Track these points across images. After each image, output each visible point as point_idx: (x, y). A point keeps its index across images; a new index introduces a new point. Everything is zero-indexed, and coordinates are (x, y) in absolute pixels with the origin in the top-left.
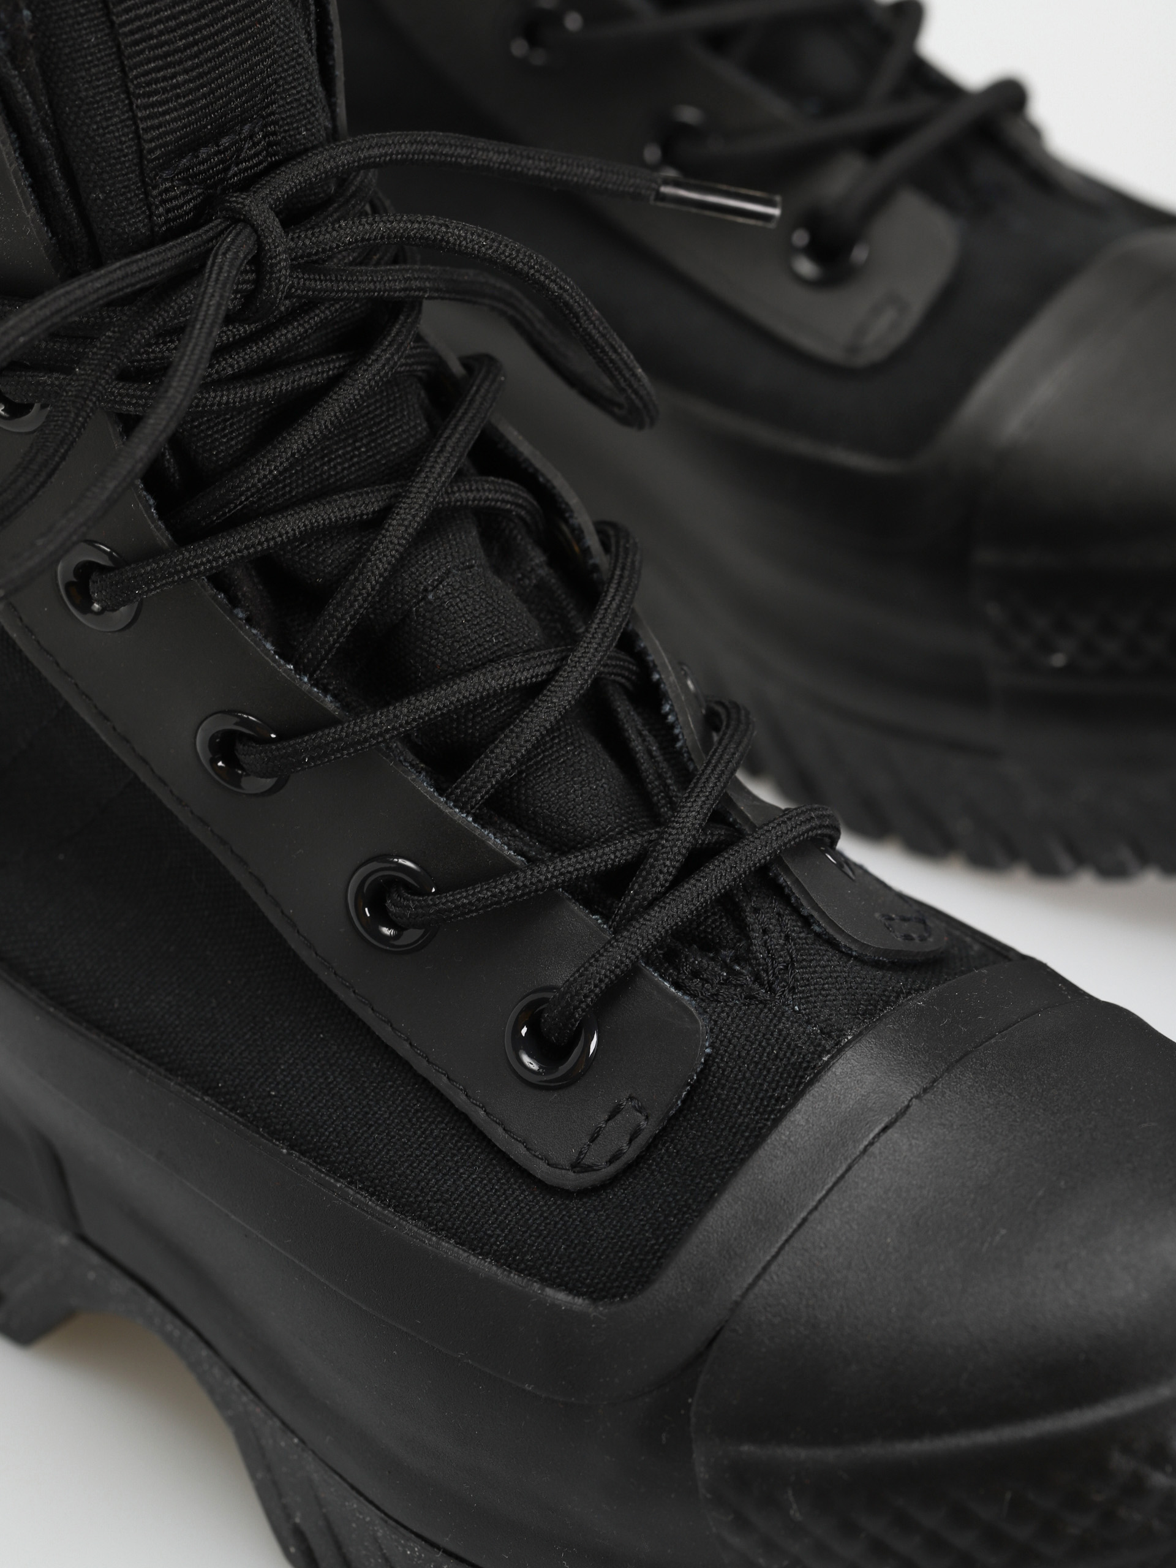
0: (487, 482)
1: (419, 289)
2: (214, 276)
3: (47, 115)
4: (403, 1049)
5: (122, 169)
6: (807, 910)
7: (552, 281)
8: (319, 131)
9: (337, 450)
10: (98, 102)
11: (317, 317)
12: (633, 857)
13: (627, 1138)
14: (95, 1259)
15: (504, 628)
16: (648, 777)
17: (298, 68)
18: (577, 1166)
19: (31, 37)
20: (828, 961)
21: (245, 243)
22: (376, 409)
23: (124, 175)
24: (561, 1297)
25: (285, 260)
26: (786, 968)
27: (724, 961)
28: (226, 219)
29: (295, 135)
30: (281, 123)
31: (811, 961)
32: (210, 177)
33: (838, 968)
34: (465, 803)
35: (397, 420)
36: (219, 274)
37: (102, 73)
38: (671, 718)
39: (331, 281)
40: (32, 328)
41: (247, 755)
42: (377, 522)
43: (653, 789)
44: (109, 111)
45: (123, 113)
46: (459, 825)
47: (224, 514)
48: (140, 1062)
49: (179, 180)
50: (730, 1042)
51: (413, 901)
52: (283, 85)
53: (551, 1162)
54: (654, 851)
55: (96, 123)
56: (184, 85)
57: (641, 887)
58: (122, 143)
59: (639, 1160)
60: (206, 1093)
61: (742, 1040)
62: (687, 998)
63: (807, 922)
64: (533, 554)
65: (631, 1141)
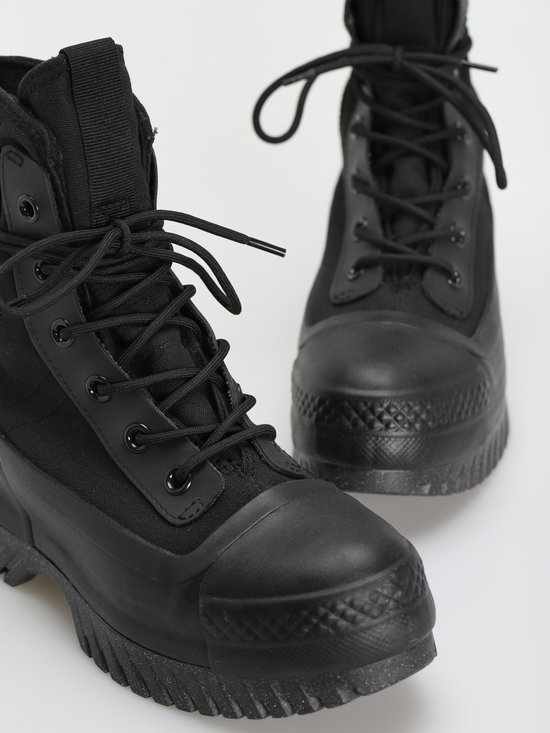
0: (184, 318)
1: (171, 258)
2: (106, 238)
3: (64, 188)
4: (135, 482)
5: (84, 206)
6: (261, 453)
7: (210, 258)
8: (146, 207)
9: (140, 302)
10: (79, 185)
11: (138, 261)
12: (211, 431)
13: (196, 511)
14: (37, 554)
15: (182, 360)
16: (220, 410)
17: (142, 187)
18: (180, 518)
19: (62, 163)
20: (265, 469)
21: (118, 232)
22: (153, 292)
23: (84, 208)
24: (168, 553)
25: (130, 240)
26: (252, 469)
27: (234, 465)
28: (114, 226)
29: (139, 206)
30: (135, 202)
31: (260, 468)
32: (111, 214)
33: (268, 471)
34: (163, 409)
35: (159, 296)
36: (108, 238)
37: (82, 176)
38: (230, 395)
39: (143, 250)
40: (49, 243)
41: (100, 388)
42: (147, 324)
43: (221, 414)
44: (83, 188)
45: (87, 190)
46: (160, 415)
47: (103, 315)
48: (56, 481)
49: (101, 213)
50: (231, 487)
51: (143, 436)
52: (137, 191)
53: (172, 516)
54: (217, 429)
55: (78, 191)
56: (106, 184)
57: (211, 439)
58: (85, 198)
59: (199, 518)
60: (74, 491)
61: (235, 487)
62: (220, 472)
63: (260, 457)
64: (196, 343)
65: (197, 512)
